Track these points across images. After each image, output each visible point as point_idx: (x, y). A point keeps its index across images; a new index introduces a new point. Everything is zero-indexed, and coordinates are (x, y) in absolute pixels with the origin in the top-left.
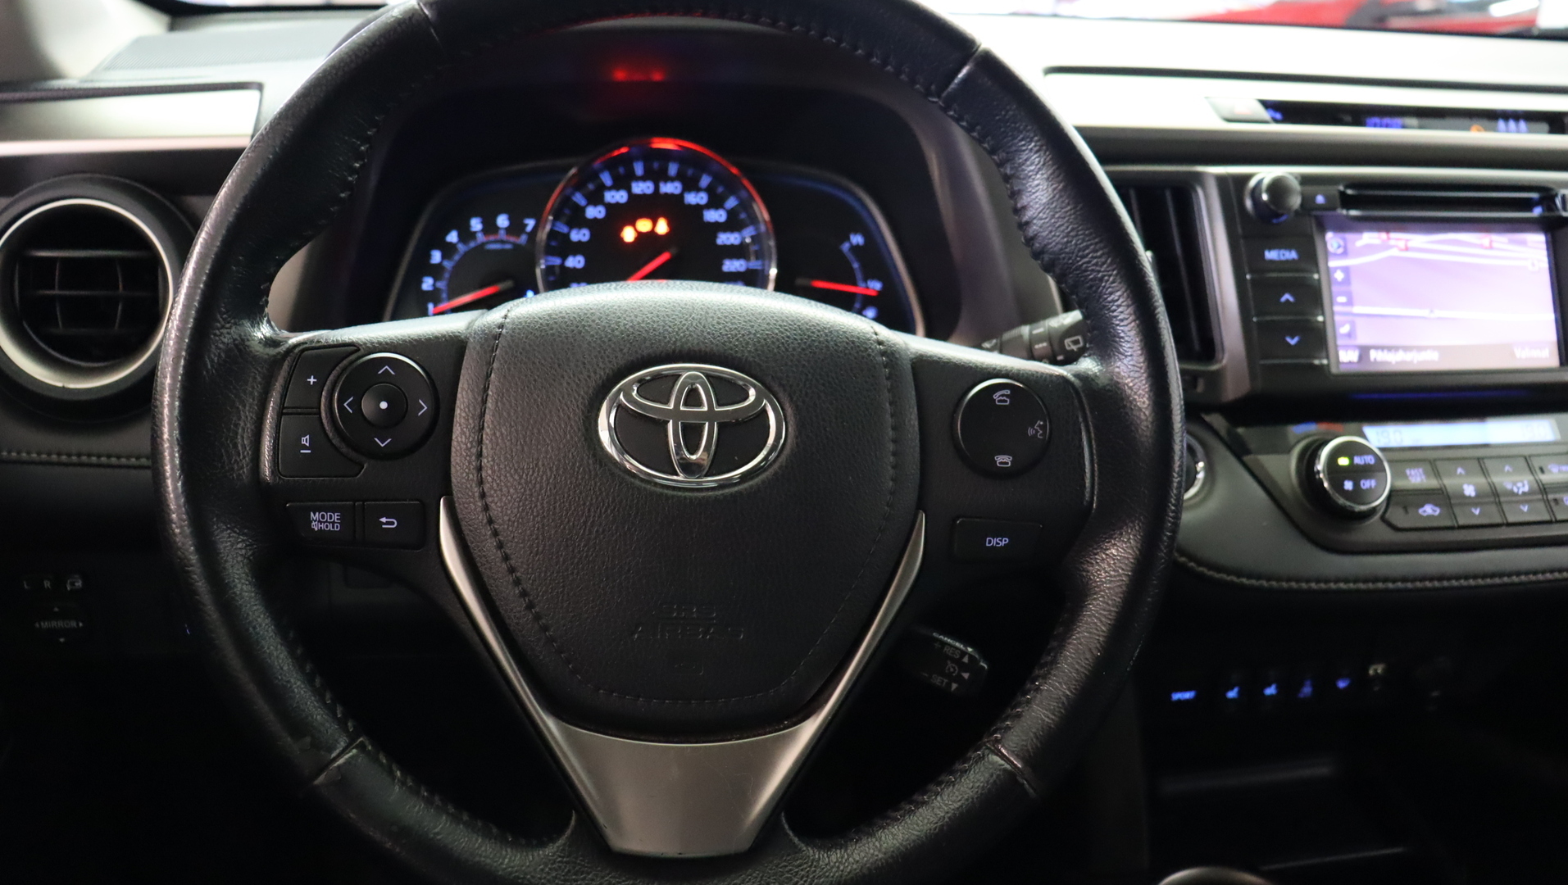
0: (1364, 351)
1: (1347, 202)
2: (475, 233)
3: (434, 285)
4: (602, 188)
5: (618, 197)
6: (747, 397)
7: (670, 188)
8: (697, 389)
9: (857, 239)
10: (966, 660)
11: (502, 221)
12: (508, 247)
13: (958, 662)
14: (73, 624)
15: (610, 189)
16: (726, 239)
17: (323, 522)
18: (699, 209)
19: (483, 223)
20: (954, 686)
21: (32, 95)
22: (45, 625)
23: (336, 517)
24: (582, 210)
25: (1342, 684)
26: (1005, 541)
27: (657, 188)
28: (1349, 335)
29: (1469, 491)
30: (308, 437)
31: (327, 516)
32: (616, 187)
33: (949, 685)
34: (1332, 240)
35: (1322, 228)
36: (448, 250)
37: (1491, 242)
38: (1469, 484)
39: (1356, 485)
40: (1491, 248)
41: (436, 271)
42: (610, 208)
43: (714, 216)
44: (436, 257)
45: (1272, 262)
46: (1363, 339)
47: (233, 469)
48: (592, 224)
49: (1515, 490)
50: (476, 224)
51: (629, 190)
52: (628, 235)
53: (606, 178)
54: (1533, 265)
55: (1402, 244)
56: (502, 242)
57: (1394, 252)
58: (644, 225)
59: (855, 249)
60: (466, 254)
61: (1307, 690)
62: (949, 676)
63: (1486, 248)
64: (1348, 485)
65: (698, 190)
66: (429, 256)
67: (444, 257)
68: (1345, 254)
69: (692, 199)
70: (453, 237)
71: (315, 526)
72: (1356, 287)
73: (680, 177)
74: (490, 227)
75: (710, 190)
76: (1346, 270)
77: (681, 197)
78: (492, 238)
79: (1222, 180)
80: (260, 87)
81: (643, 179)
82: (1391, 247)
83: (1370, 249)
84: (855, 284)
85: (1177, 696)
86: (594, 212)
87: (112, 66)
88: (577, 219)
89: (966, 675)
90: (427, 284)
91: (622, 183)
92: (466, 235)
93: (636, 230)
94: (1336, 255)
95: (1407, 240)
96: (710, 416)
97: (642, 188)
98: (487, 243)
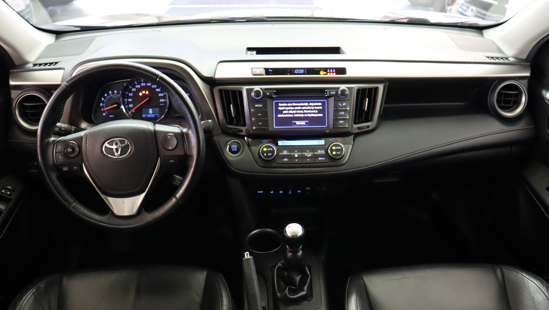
2: (110, 94)
3: (102, 105)
4: (135, 85)
5: (139, 86)
6: (125, 143)
7: (149, 84)
8: (117, 142)
11: (115, 92)
12: (117, 97)
14: (36, 171)
15: (137, 85)
16: (161, 95)
18: (155, 89)
19: (112, 92)
21: (23, 70)
22: (31, 171)
24: (131, 89)
25: (299, 192)
26: (173, 161)
27: (146, 84)
29: (296, 156)
32: (138, 84)
36: (105, 98)
38: (297, 154)
39: (267, 154)
41: (103, 102)
42: (136, 88)
43: (158, 90)
44: (103, 99)
45: (256, 107)
48: (133, 92)
49: (307, 156)
50: (110, 92)
51: (141, 85)
52: (141, 94)
53: (136, 83)
56: (115, 96)
58: (144, 92)
60: (106, 101)
61: (290, 192)
64: (265, 154)
66: (101, 99)
67: (104, 99)
69: (153, 86)
70: (106, 95)
73: (150, 82)
74: (113, 93)
75: (157, 85)
77: (151, 86)
78: (113, 95)
79: (247, 89)
80: (64, 69)
81: (143, 83)
85: (259, 192)
86: (133, 90)
87: (39, 58)
88: (130, 91)
90: (101, 105)
91: (139, 83)
92: (108, 95)
93: (142, 93)
96: (120, 147)
97: (143, 84)
98: (113, 96)
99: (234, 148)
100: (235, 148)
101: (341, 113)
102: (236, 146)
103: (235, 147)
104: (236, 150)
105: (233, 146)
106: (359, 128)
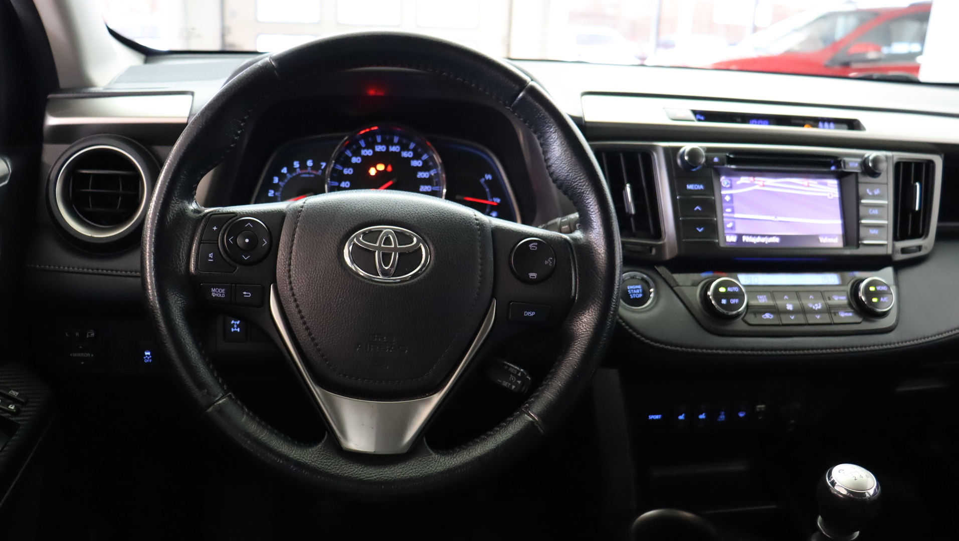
0: (740, 236)
1: (730, 161)
2: (296, 168)
3: (274, 194)
4: (360, 148)
5: (368, 152)
6: (413, 241)
7: (394, 149)
8: (389, 237)
9: (488, 177)
10: (519, 374)
11: (310, 163)
12: (312, 176)
13: (516, 375)
14: (88, 355)
15: (364, 148)
16: (422, 175)
17: (217, 293)
18: (408, 160)
19: (300, 164)
20: (513, 387)
22: (75, 355)
23: (223, 291)
24: (350, 159)
25: (741, 415)
26: (533, 314)
27: (388, 149)
28: (732, 228)
29: (790, 307)
30: (212, 254)
31: (219, 290)
32: (367, 148)
33: (511, 386)
34: (724, 180)
35: (719, 174)
36: (282, 177)
37: (809, 183)
38: (790, 304)
39: (728, 302)
40: (808, 186)
41: (275, 187)
42: (364, 158)
43: (416, 163)
44: (276, 180)
45: (690, 190)
46: (739, 230)
47: (177, 267)
48: (355, 166)
49: (814, 308)
50: (296, 164)
51: (373, 149)
52: (373, 172)
53: (362, 143)
54: (830, 196)
55: (761, 183)
56: (309, 173)
57: (757, 187)
58: (381, 167)
59: (487, 181)
60: (291, 179)
61: (722, 417)
62: (511, 382)
63: (806, 186)
64: (724, 301)
65: (408, 150)
66: (272, 180)
67: (279, 180)
68: (731, 188)
69: (405, 154)
70: (284, 170)
71: (214, 295)
72: (736, 204)
73: (399, 143)
74: (303, 166)
75: (414, 150)
76: (731, 195)
77: (400, 153)
78: (304, 171)
79: (666, 150)
80: (192, 94)
81: (381, 144)
82: (755, 185)
83: (744, 185)
84: (486, 199)
85: (651, 417)
86: (355, 160)
87: (118, 81)
88: (347, 163)
89: (519, 382)
90: (271, 193)
91: (370, 145)
92: (291, 169)
93: (376, 169)
94: (726, 188)
95: (764, 182)
96: (395, 249)
97: (380, 148)
98: (302, 174)
99: (635, 291)
100: (638, 291)
101: (872, 212)
102: (639, 287)
103: (636, 289)
104: (640, 295)
105: (631, 287)
106: (904, 251)
